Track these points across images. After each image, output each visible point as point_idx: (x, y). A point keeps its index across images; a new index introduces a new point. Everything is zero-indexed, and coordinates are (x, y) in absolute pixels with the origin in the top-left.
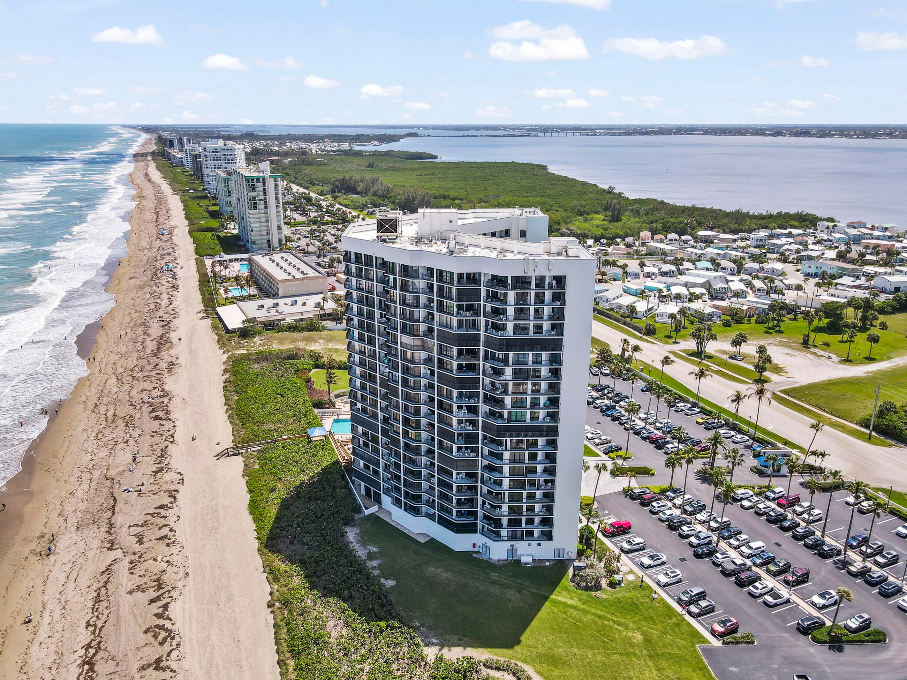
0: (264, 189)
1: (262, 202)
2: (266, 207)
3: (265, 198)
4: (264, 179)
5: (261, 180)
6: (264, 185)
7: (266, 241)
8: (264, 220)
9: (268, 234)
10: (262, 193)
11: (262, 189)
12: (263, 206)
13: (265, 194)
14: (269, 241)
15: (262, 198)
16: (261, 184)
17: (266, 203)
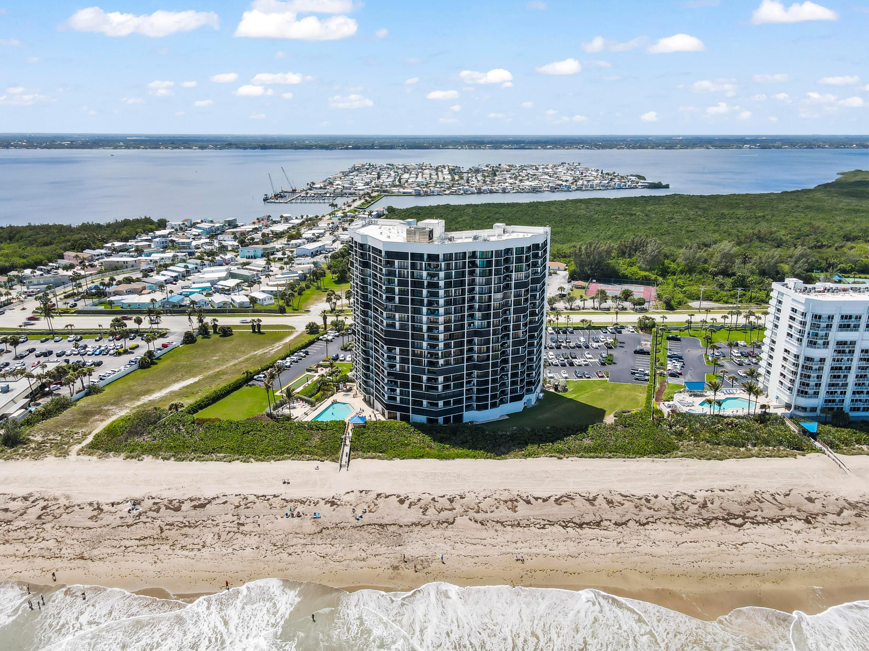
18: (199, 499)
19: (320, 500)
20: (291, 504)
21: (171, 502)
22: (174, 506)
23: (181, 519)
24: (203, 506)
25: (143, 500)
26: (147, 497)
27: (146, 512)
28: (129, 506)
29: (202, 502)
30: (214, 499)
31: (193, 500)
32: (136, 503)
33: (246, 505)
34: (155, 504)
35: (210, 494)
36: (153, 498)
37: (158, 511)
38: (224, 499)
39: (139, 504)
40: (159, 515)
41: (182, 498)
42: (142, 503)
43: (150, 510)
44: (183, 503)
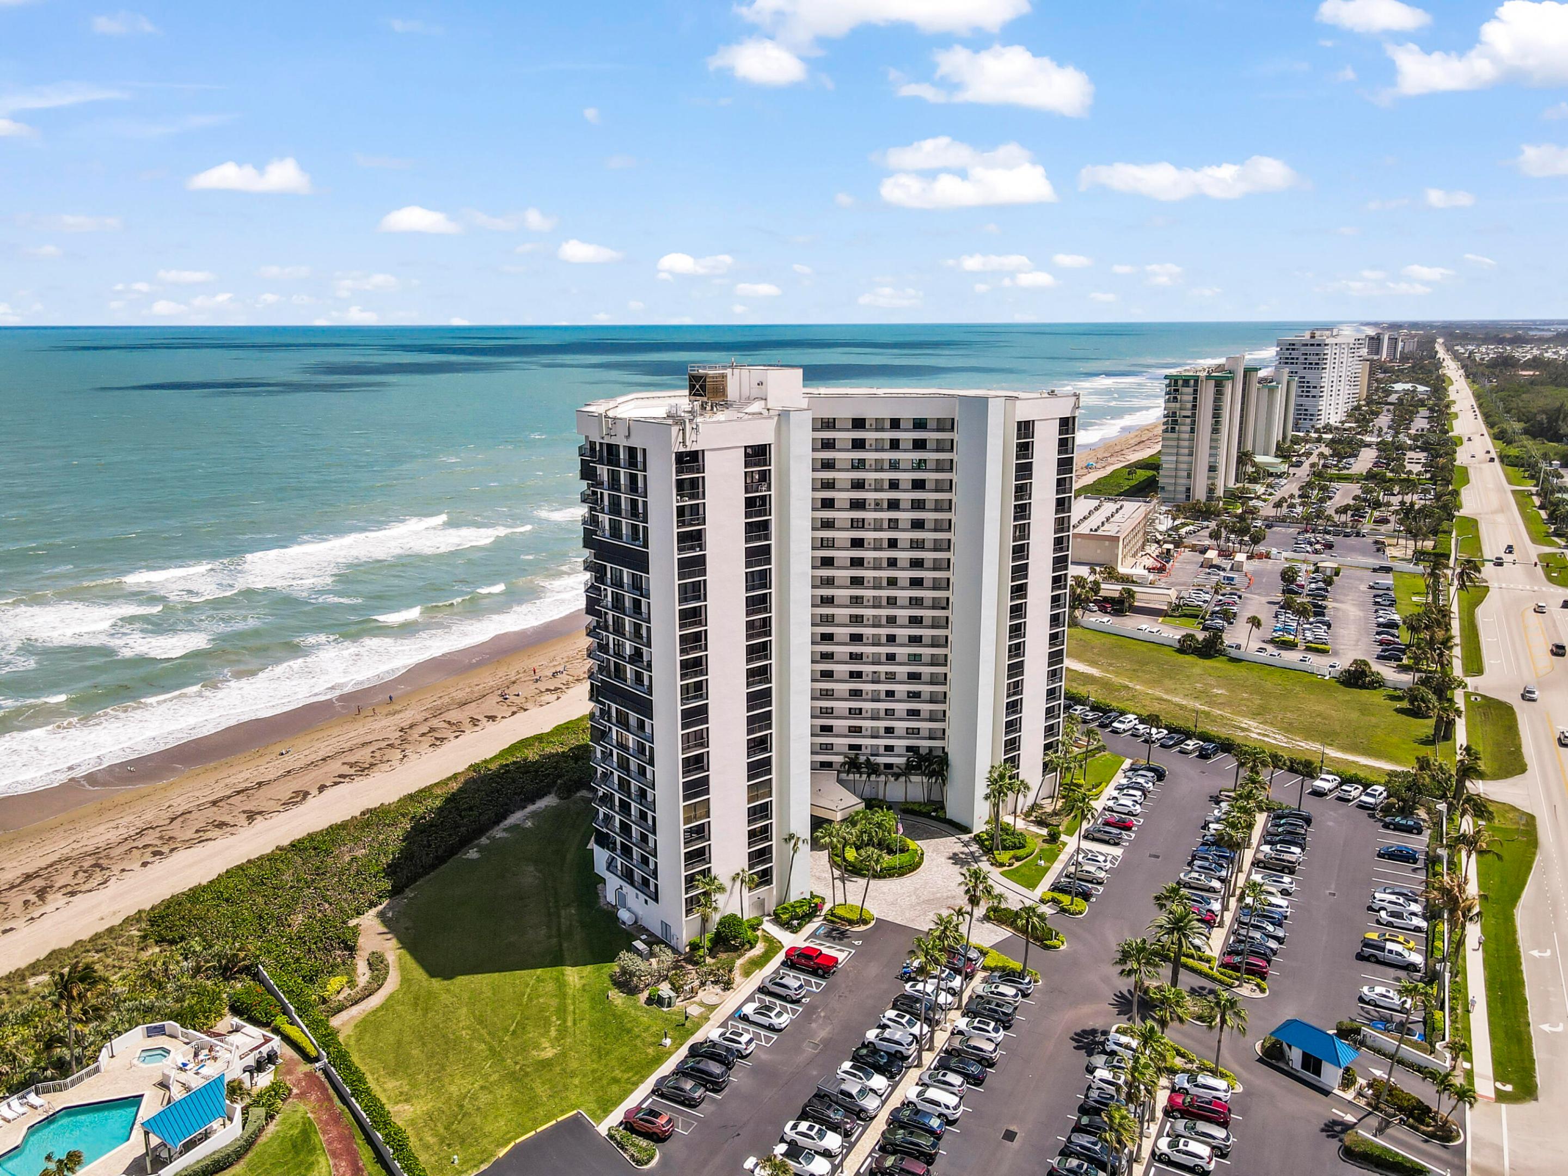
0: (1195, 398)
1: (1188, 421)
2: (1192, 430)
3: (1194, 415)
4: (1196, 381)
5: (1192, 382)
6: (1195, 391)
7: (1184, 489)
8: (1186, 451)
9: (1189, 476)
10: (1189, 405)
11: (1191, 398)
12: (1188, 428)
13: (1194, 407)
14: (1188, 490)
15: (1189, 413)
16: (1190, 390)
17: (1193, 423)
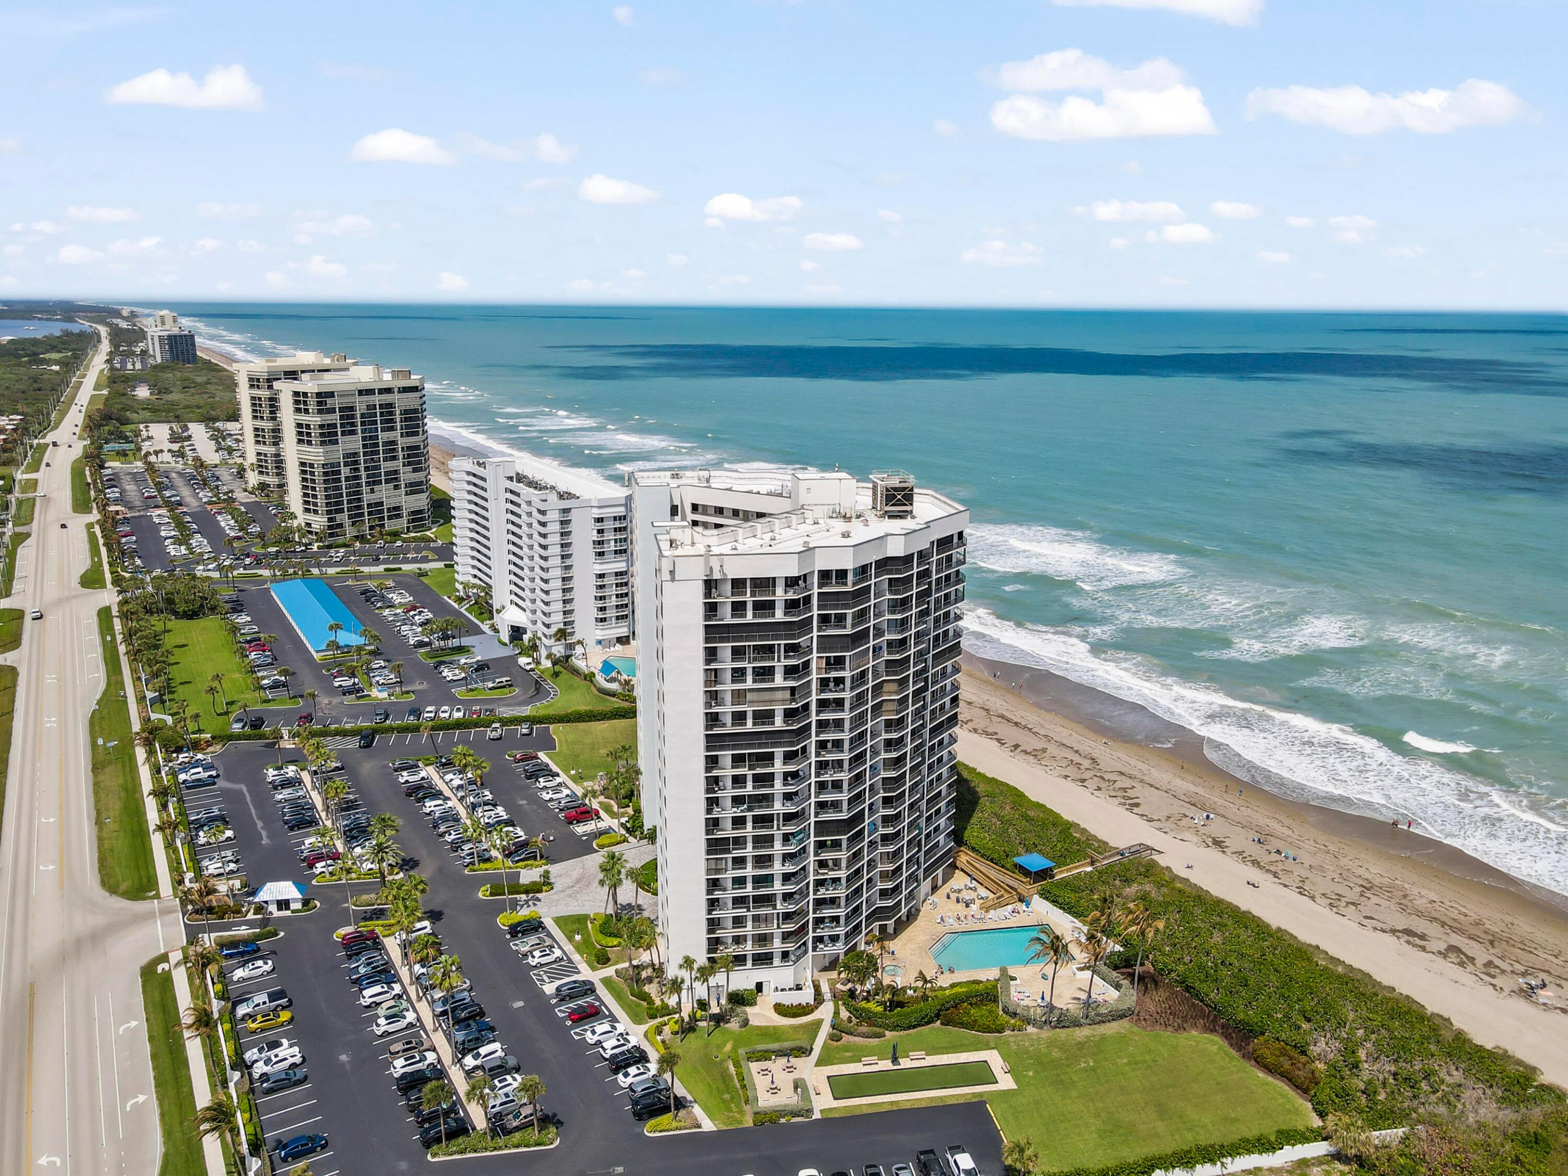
18: (1408, 942)
19: (1229, 853)
20: (1272, 868)
21: (1461, 964)
22: (1458, 957)
23: (1453, 935)
24: (1408, 932)
25: (1512, 991)
26: (1504, 994)
27: (1512, 972)
28: (1545, 995)
29: (1406, 938)
30: (1383, 931)
31: (1420, 947)
32: (1528, 993)
33: (1339, 900)
34: (1493, 977)
35: (1388, 939)
36: (1494, 986)
37: (1489, 964)
38: (1365, 922)
39: (1521, 990)
40: (1491, 958)
41: (1439, 960)
42: (1516, 988)
43: (1503, 972)
44: (1440, 952)
